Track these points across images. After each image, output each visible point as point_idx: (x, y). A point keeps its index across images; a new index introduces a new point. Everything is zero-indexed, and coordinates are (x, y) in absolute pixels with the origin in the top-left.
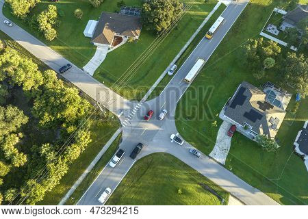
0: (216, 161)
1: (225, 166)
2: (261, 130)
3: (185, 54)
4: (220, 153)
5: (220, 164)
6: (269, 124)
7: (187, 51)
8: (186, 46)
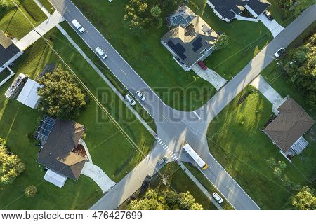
0: (222, 87)
1: (228, 80)
2: (211, 43)
3: (114, 82)
4: (217, 81)
5: (225, 84)
6: (207, 34)
7: (111, 80)
8: (105, 79)
